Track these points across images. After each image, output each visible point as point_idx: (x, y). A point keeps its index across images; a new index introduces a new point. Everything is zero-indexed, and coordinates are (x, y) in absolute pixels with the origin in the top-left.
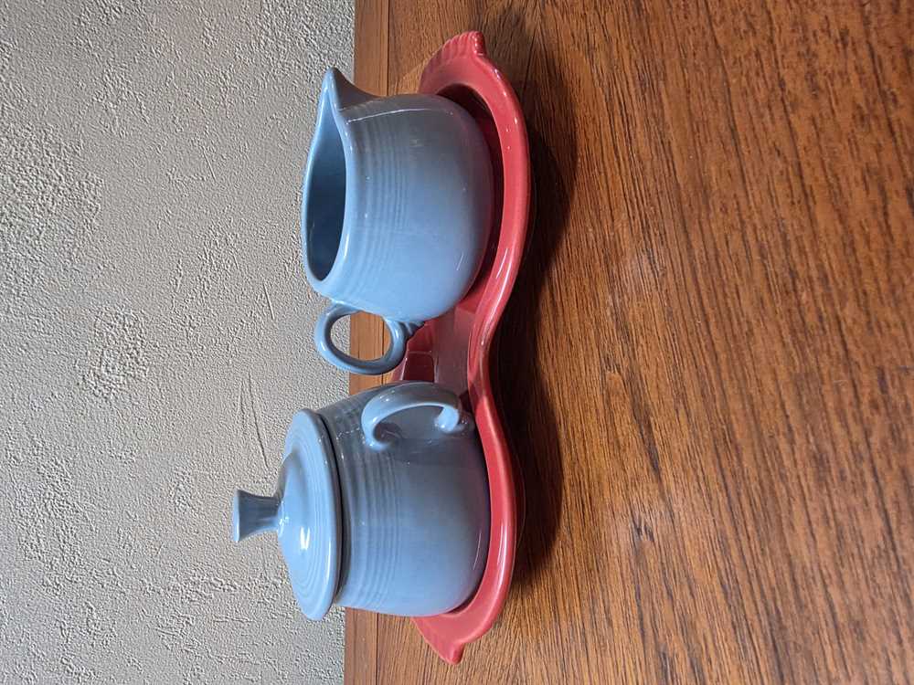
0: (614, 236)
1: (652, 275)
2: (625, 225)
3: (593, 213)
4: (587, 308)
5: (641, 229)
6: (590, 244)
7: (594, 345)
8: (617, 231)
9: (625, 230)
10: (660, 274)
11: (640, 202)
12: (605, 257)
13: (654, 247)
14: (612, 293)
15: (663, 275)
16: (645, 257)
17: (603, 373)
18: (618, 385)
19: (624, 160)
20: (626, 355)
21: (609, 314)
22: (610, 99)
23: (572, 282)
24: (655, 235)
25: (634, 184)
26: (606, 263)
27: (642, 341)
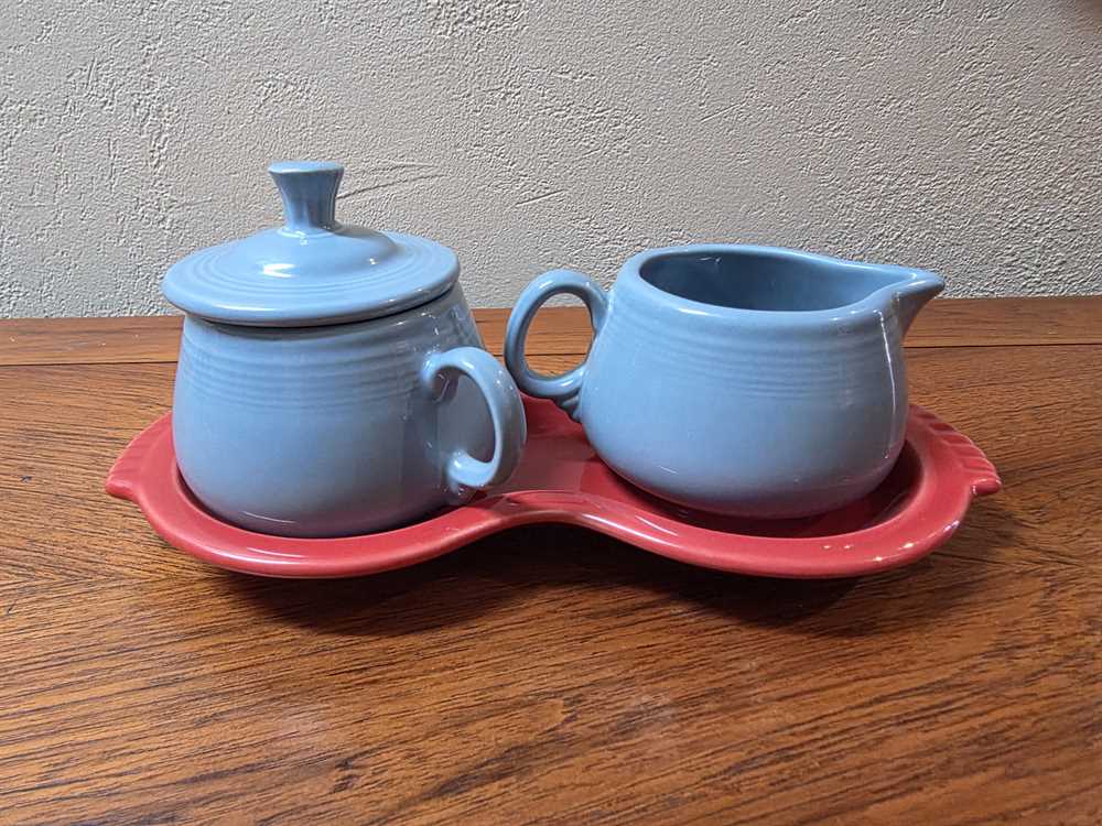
0: (756, 702)
1: (720, 769)
2: (780, 719)
3: (778, 667)
4: (644, 663)
5: (780, 747)
6: (734, 664)
7: (592, 678)
8: (766, 708)
9: (772, 720)
10: (726, 783)
11: (820, 744)
12: (722, 690)
13: (762, 771)
14: (676, 704)
15: (726, 788)
16: (743, 755)
17: (557, 694)
18: (547, 719)
19: (870, 714)
20: (595, 731)
21: (645, 699)
23: (671, 638)
24: (780, 772)
25: (843, 732)
26: (716, 692)
27: (621, 756)
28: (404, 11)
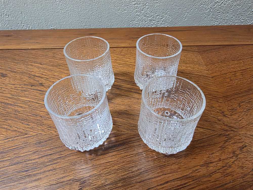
22: (187, 178)
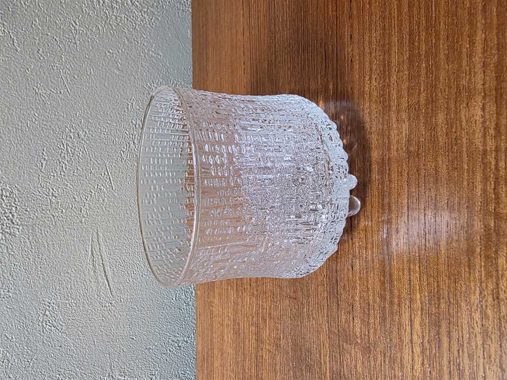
28: (6, 251)
